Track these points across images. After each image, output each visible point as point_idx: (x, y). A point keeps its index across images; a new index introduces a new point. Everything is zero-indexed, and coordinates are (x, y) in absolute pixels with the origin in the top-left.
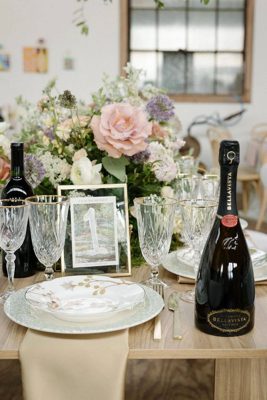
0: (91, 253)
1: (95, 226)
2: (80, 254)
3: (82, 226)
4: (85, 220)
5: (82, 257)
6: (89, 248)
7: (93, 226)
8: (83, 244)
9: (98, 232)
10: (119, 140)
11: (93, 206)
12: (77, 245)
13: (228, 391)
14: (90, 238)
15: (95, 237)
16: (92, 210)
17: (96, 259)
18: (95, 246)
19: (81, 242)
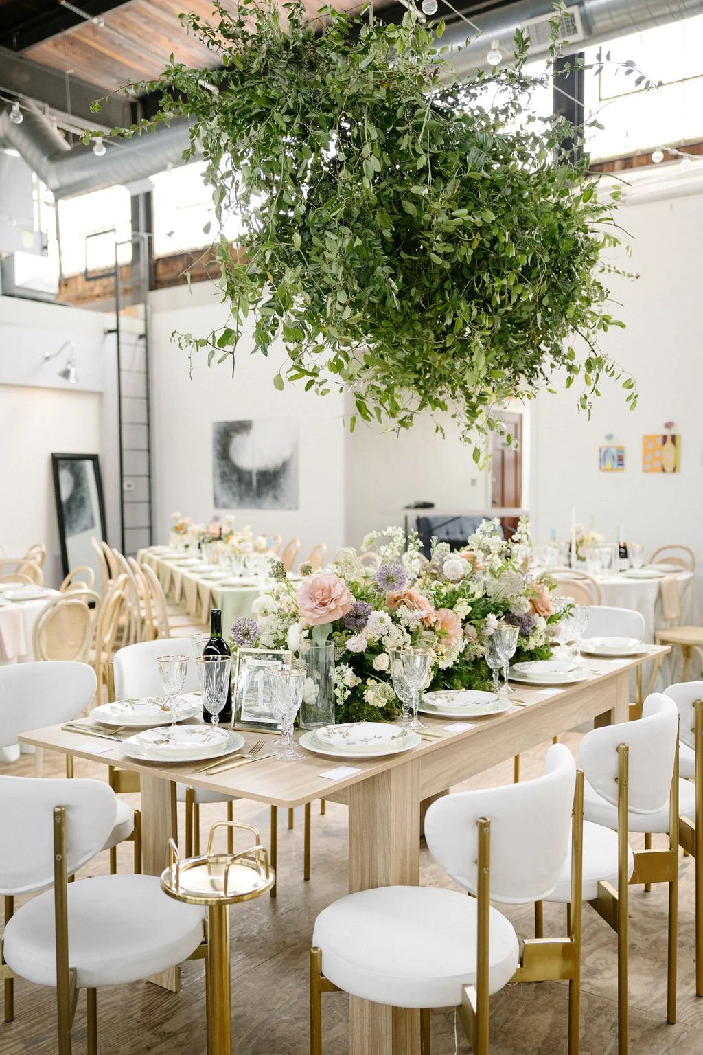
0: (257, 709)
1: (262, 686)
2: (247, 709)
3: (252, 685)
4: (255, 680)
5: (249, 712)
6: (255, 705)
7: (261, 686)
8: (251, 701)
9: (264, 692)
10: (307, 610)
11: (263, 668)
12: (246, 700)
13: (360, 864)
14: (257, 697)
15: (261, 696)
16: (261, 671)
17: (259, 715)
18: (260, 704)
19: (249, 698)
